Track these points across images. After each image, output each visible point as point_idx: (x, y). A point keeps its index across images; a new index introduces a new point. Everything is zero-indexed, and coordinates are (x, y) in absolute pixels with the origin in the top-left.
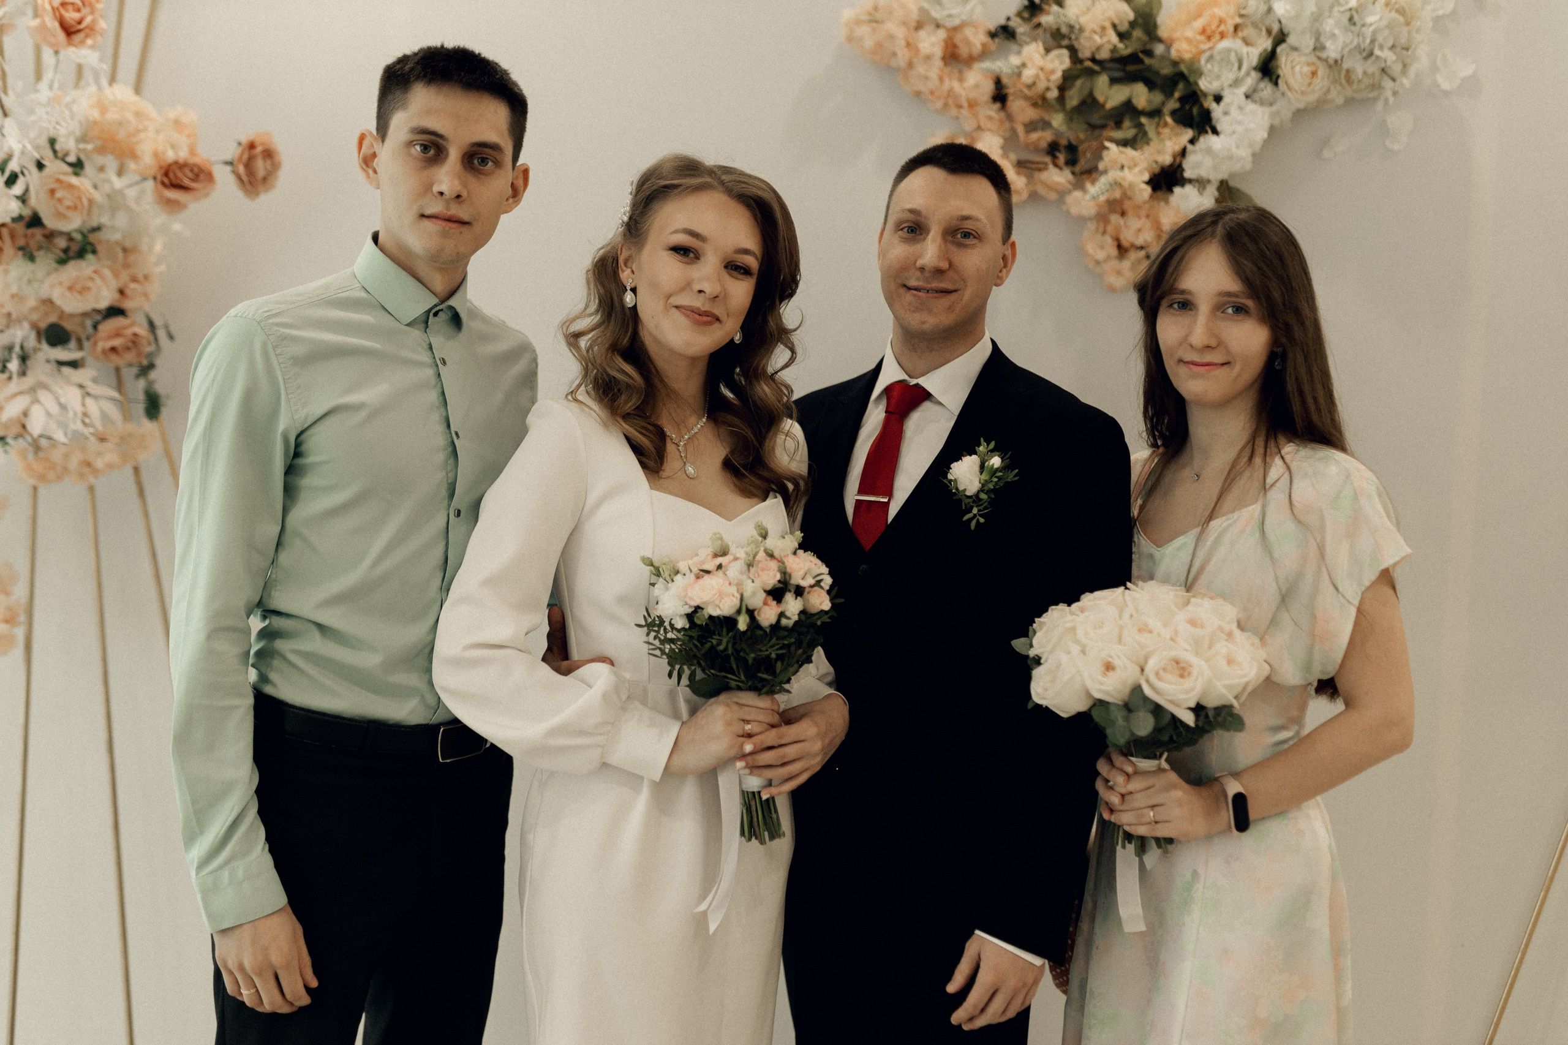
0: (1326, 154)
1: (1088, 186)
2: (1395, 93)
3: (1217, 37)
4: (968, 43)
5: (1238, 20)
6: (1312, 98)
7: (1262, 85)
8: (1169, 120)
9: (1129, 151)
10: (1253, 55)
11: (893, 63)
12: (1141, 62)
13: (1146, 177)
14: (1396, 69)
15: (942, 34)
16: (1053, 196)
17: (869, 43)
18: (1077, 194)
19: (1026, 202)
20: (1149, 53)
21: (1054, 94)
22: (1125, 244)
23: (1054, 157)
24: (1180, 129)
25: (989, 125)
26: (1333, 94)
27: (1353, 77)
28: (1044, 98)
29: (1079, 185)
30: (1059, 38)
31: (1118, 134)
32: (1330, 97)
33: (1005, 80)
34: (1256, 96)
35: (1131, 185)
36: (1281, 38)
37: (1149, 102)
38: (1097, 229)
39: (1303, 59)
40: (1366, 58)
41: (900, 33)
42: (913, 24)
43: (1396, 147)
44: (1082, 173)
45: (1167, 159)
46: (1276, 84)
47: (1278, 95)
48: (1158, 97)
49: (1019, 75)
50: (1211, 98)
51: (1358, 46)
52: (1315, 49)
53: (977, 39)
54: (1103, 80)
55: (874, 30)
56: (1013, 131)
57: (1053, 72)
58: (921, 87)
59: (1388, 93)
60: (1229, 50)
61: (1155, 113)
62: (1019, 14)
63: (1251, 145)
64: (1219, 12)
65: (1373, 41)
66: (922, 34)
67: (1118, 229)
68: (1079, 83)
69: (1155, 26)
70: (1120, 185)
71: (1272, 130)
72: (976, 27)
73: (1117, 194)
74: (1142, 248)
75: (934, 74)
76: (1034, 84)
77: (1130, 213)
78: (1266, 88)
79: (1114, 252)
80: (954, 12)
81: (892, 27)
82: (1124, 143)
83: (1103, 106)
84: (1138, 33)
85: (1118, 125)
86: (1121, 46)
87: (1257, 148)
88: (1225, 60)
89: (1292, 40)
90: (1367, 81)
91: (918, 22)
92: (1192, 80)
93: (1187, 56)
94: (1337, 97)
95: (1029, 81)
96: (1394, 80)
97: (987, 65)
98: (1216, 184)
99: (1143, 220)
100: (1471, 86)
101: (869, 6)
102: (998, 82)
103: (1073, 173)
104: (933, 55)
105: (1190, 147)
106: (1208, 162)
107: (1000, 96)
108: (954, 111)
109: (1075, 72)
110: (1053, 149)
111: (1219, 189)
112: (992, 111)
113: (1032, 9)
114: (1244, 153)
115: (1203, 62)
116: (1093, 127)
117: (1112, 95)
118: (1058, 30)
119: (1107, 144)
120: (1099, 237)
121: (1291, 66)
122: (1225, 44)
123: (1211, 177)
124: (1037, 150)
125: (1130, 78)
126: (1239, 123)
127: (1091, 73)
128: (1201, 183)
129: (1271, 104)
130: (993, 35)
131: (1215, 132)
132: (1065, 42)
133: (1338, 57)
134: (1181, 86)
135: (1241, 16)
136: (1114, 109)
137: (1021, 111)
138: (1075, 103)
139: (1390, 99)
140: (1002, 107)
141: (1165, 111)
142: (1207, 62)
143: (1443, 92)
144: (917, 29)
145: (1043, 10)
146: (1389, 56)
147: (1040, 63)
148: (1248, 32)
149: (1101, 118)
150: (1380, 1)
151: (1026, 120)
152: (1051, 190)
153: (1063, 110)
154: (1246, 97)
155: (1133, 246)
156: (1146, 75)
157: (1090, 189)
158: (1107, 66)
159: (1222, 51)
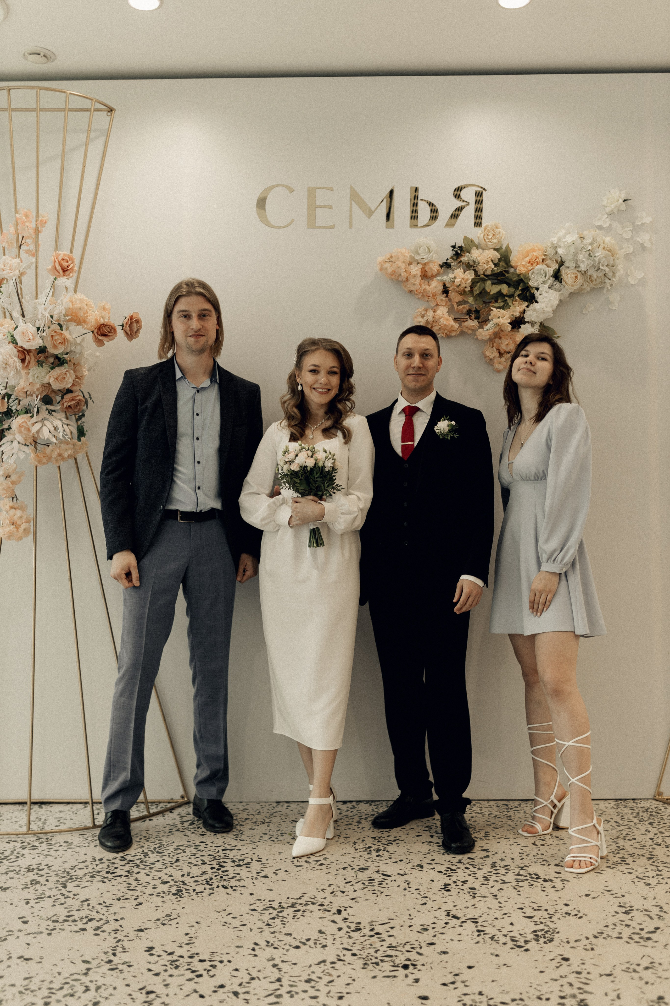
0: (585, 312)
1: (484, 326)
2: (611, 285)
3: (536, 264)
4: (431, 269)
5: (544, 257)
6: (576, 288)
7: (555, 283)
8: (517, 298)
9: (501, 311)
10: (551, 271)
11: (400, 279)
12: (505, 275)
13: (509, 321)
14: (610, 274)
15: (420, 266)
16: (470, 332)
17: (390, 270)
18: (481, 330)
19: (458, 335)
20: (507, 272)
21: (468, 289)
22: (502, 351)
23: (470, 316)
24: (522, 302)
25: (441, 303)
26: (585, 286)
27: (593, 279)
28: (464, 291)
29: (481, 327)
30: (468, 266)
31: (497, 305)
32: (584, 287)
33: (447, 285)
34: (553, 287)
35: (503, 324)
36: (562, 263)
37: (508, 290)
38: (490, 345)
39: (571, 271)
40: (597, 270)
41: (403, 266)
42: (408, 262)
43: (614, 308)
44: (482, 322)
45: (518, 314)
46: (561, 282)
47: (562, 286)
48: (512, 290)
49: (454, 282)
50: (534, 289)
51: (593, 265)
52: (576, 267)
53: (435, 268)
54: (489, 283)
55: (391, 265)
56: (452, 306)
57: (467, 280)
58: (412, 288)
59: (608, 286)
60: (541, 269)
61: (511, 296)
62: (452, 258)
63: (552, 306)
64: (535, 253)
65: (599, 263)
66: (412, 266)
67: (498, 345)
68: (479, 284)
69: (510, 261)
70: (499, 325)
71: (560, 301)
72: (434, 263)
73: (497, 329)
75: (418, 283)
76: (460, 285)
77: (503, 338)
78: (557, 285)
79: (498, 355)
80: (424, 257)
81: (399, 263)
82: (499, 308)
83: (489, 294)
84: (502, 263)
85: (496, 301)
86: (495, 269)
87: (555, 308)
88: (539, 274)
89: (566, 264)
90: (599, 280)
91: (410, 261)
92: (526, 282)
93: (523, 272)
94: (587, 287)
95: (458, 284)
96: (610, 279)
97: (439, 278)
98: (539, 323)
99: (509, 340)
100: (643, 282)
101: (389, 256)
102: (444, 285)
103: (478, 322)
104: (417, 274)
105: (527, 309)
107: (446, 291)
108: (426, 299)
109: (477, 280)
110: (469, 312)
111: (540, 326)
112: (443, 297)
113: (458, 255)
114: (549, 309)
115: (530, 274)
116: (485, 303)
117: (493, 289)
118: (469, 263)
119: (492, 308)
120: (490, 348)
121: (567, 274)
122: (538, 267)
123: (536, 321)
124: (462, 313)
125: (500, 282)
126: (546, 297)
127: (483, 280)
128: (533, 324)
129: (560, 291)
130: (441, 266)
131: (537, 302)
132: (472, 268)
133: (586, 270)
134: (521, 284)
135: (545, 255)
136: (494, 295)
137: (455, 297)
138: (478, 292)
139: (610, 288)
140: (447, 296)
141: (516, 295)
142: (532, 274)
143: (632, 285)
144: (409, 265)
145: (462, 255)
146: (607, 269)
147: (462, 276)
148: (548, 262)
149: (489, 299)
150: (601, 247)
151: (457, 301)
152: (469, 329)
153: (473, 296)
154: (549, 288)
155: (505, 352)
156: (507, 281)
157: (486, 328)
158: (490, 277)
159: (538, 270)
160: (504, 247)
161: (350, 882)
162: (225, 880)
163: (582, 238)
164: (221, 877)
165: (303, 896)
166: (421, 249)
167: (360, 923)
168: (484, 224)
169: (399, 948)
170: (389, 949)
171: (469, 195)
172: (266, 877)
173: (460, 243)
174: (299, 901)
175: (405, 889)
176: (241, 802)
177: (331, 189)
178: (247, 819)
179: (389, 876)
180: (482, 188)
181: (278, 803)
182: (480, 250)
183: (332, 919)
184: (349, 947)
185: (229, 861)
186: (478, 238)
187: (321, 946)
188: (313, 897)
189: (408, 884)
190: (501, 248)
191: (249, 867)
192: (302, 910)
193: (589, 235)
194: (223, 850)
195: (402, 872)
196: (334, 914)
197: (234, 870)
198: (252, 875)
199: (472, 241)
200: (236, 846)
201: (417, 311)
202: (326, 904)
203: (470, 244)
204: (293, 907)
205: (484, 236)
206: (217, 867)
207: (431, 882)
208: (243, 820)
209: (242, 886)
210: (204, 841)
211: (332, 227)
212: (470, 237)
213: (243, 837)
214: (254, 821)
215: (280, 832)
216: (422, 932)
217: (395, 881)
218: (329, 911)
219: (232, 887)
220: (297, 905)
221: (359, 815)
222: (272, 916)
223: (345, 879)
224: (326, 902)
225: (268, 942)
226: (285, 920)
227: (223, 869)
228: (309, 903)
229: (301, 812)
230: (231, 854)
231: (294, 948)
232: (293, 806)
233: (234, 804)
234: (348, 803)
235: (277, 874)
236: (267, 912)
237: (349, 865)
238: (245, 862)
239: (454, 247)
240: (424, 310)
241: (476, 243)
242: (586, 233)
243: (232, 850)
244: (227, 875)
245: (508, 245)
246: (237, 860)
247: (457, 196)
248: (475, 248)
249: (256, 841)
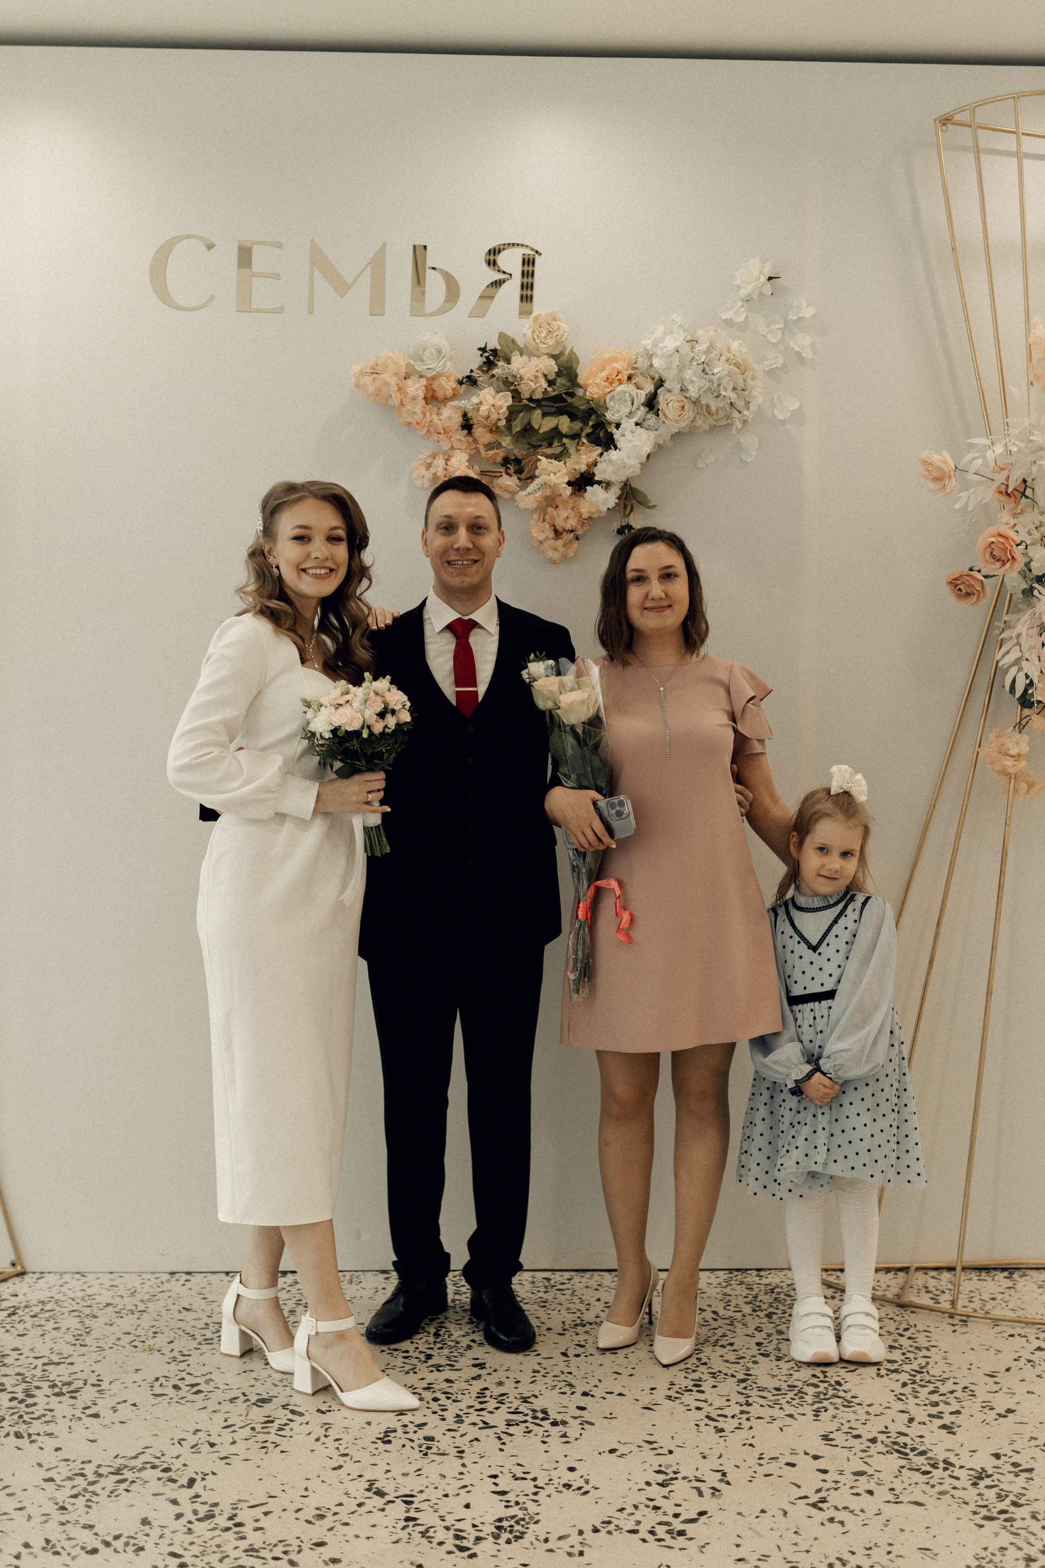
0: (700, 465)
1: (528, 487)
2: (745, 422)
3: (617, 383)
4: (443, 387)
5: (630, 372)
6: (683, 424)
7: (649, 416)
8: (584, 440)
9: (555, 463)
10: (642, 396)
11: (390, 403)
12: (565, 401)
13: (566, 479)
14: (740, 404)
15: (423, 382)
16: (507, 495)
17: (371, 389)
18: (521, 493)
20: (572, 395)
21: (503, 423)
22: (559, 529)
23: (506, 468)
24: (591, 447)
25: (459, 445)
26: (699, 422)
27: (712, 411)
28: (497, 427)
29: (523, 487)
30: (506, 384)
31: (549, 451)
32: (696, 424)
33: (469, 414)
34: (646, 424)
35: (557, 484)
36: (659, 383)
37: (570, 427)
38: (539, 520)
39: (673, 398)
40: (717, 397)
41: (393, 381)
42: (404, 375)
43: (748, 460)
44: (525, 478)
45: (583, 468)
46: (657, 416)
47: (659, 422)
48: (578, 425)
49: (478, 410)
50: (614, 425)
51: (709, 388)
52: (682, 390)
53: (448, 386)
54: (538, 413)
55: (374, 380)
56: (477, 449)
57: (501, 408)
58: (411, 419)
59: (737, 422)
60: (625, 392)
61: (575, 436)
62: (480, 368)
63: (639, 456)
64: (616, 365)
65: (719, 385)
66: (409, 381)
67: (553, 518)
68: (521, 415)
69: (576, 376)
70: (549, 485)
71: (655, 447)
72: (447, 377)
73: (548, 492)
74: (572, 531)
75: (418, 410)
76: (489, 417)
77: (561, 507)
78: (652, 419)
79: (551, 535)
80: (430, 367)
81: (386, 377)
82: (552, 457)
83: (537, 431)
84: (561, 380)
85: (550, 445)
86: (549, 389)
87: (643, 458)
88: (621, 400)
89: (667, 385)
90: (721, 414)
91: (406, 373)
92: (600, 413)
93: (597, 397)
94: (701, 424)
95: (486, 414)
96: (740, 412)
97: (455, 403)
98: (619, 486)
99: (570, 511)
100: (798, 417)
101: (372, 363)
102: (465, 415)
103: (519, 479)
104: (418, 396)
105: (598, 459)
106: (610, 469)
107: (467, 425)
108: (435, 436)
109: (520, 408)
110: (506, 462)
111: (621, 488)
112: (461, 435)
113: (489, 364)
114: (635, 460)
115: (607, 400)
116: (532, 446)
117: (544, 424)
118: (507, 378)
119: (539, 457)
120: (540, 524)
121: (668, 401)
122: (621, 388)
123: (615, 480)
124: (495, 463)
125: (560, 412)
126: (630, 441)
127: (530, 409)
128: (607, 484)
129: (656, 430)
130: (461, 383)
131: (616, 448)
132: (510, 387)
133: (697, 396)
134: (593, 417)
135: (634, 368)
136: (545, 432)
137: (482, 435)
138: (518, 429)
139: (740, 426)
140: (470, 433)
141: (584, 434)
142: (611, 400)
143: (780, 421)
144: (405, 378)
145: (496, 365)
146: (733, 396)
147: (492, 402)
148: (637, 379)
149: (537, 440)
150: (723, 358)
151: (487, 442)
152: (506, 490)
153: (511, 434)
154: (637, 424)
155: (565, 530)
156: (570, 410)
157: (530, 489)
158: (544, 403)
159: (621, 392)
160: (567, 353)
161: (232, 1426)
162: (24, 1422)
163: (692, 342)
164: (21, 1417)
165: (143, 1453)
166: (426, 353)
167: (216, 1505)
168: (535, 314)
169: (262, 1554)
170: (245, 1554)
171: (511, 261)
172: (96, 1416)
173: (493, 344)
174: (133, 1463)
175: (317, 1440)
176: (111, 1273)
177: (279, 246)
178: (108, 1305)
179: (301, 1414)
180: (532, 250)
181: (173, 1273)
182: (525, 358)
183: (172, 1497)
184: (180, 1551)
185: (45, 1385)
186: (524, 335)
187: (134, 1548)
188: (159, 1455)
189: (326, 1430)
190: (562, 354)
191: (75, 1398)
192: (130, 1480)
193: (704, 336)
194: (44, 1364)
195: (324, 1409)
196: (183, 1486)
197: (48, 1404)
198: (74, 1412)
199: (513, 341)
200: (69, 1356)
201: (420, 456)
202: (173, 1468)
203: (511, 345)
204: (117, 1474)
205: (533, 332)
206: (20, 1396)
207: (366, 1426)
208: (101, 1306)
209: (48, 1434)
210: (20, 1347)
211: (280, 310)
212: (510, 333)
213: (88, 1340)
214: (117, 1309)
215: (154, 1330)
216: (313, 1521)
217: (307, 1423)
218: (174, 1481)
219: (30, 1435)
220: (125, 1471)
221: (298, 1297)
222: (74, 1491)
223: (226, 1421)
224: (177, 1464)
225: (48, 1541)
226: (95, 1498)
227: (30, 1401)
228: (148, 1466)
229: (204, 1291)
230: (54, 1373)
231: (87, 1552)
232: (196, 1279)
233: (98, 1275)
234: (289, 1275)
235: (115, 1412)
236: (69, 1484)
237: (244, 1394)
238: (72, 1387)
239: (483, 350)
240: (430, 456)
241: (521, 345)
242: (700, 333)
243: (58, 1364)
244: (32, 1413)
245: (572, 349)
246: (60, 1384)
247: (492, 263)
248: (517, 353)
249: (106, 1347)
